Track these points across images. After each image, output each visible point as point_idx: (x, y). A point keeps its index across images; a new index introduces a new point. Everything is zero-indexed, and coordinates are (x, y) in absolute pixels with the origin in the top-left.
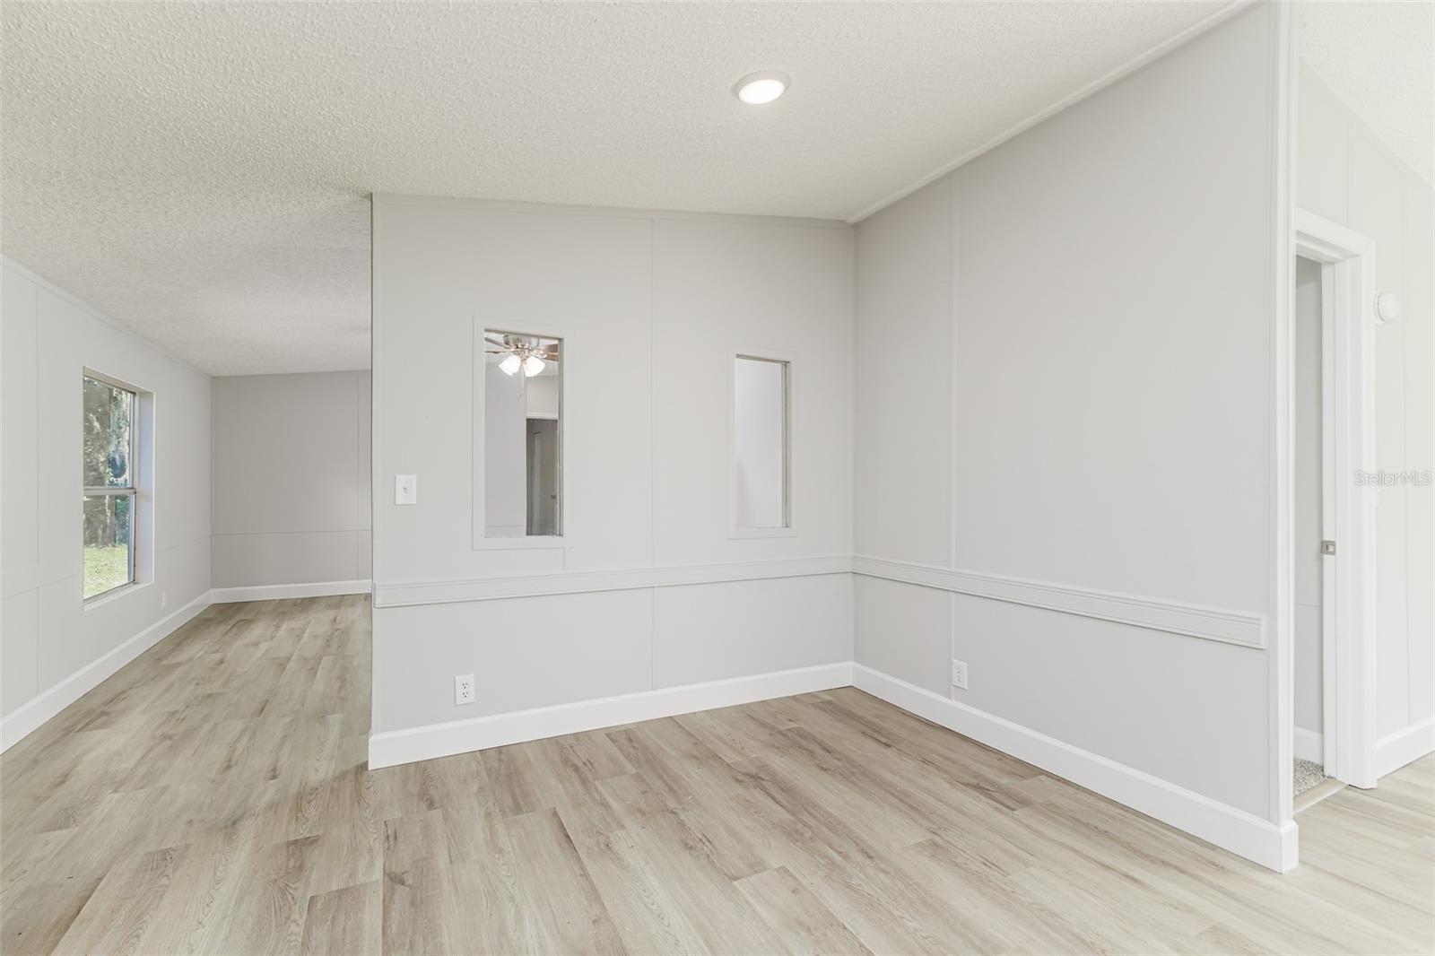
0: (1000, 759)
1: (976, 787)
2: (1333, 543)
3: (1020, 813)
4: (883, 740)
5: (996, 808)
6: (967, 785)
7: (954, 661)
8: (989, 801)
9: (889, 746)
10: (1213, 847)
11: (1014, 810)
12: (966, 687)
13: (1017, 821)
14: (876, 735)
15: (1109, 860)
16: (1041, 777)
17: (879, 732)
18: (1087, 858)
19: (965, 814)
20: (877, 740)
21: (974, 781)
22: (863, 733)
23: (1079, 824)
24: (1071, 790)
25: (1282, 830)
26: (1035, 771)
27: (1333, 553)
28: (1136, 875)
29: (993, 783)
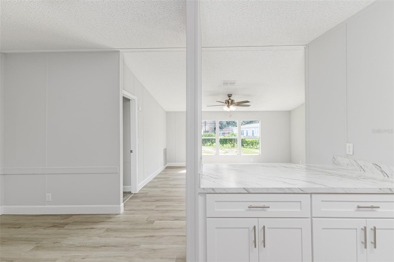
0: (61, 217)
1: (53, 226)
2: (132, 151)
3: (66, 227)
4: (18, 227)
5: (59, 229)
6: (50, 227)
7: (46, 194)
8: (56, 228)
9: (20, 228)
10: (109, 214)
11: (64, 227)
12: (51, 201)
13: (66, 229)
14: (14, 226)
15: (87, 227)
16: (73, 216)
17: (16, 225)
18: (83, 229)
19: (49, 235)
20: (15, 228)
21: (52, 225)
22: (9, 228)
23: (81, 223)
24: (81, 216)
25: (121, 206)
26: (71, 215)
27: (132, 152)
28: (93, 227)
29: (58, 223)
